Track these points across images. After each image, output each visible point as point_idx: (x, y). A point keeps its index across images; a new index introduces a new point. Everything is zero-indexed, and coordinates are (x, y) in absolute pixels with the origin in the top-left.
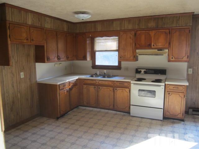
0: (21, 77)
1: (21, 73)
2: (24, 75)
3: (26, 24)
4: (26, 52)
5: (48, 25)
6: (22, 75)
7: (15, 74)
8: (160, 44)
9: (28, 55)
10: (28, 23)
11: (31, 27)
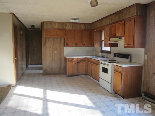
0: (55, 53)
1: (55, 51)
2: (57, 52)
3: (54, 28)
4: (59, 41)
5: (68, 27)
6: (56, 52)
7: (52, 51)
8: (120, 33)
9: (60, 43)
10: (55, 28)
11: (57, 29)
